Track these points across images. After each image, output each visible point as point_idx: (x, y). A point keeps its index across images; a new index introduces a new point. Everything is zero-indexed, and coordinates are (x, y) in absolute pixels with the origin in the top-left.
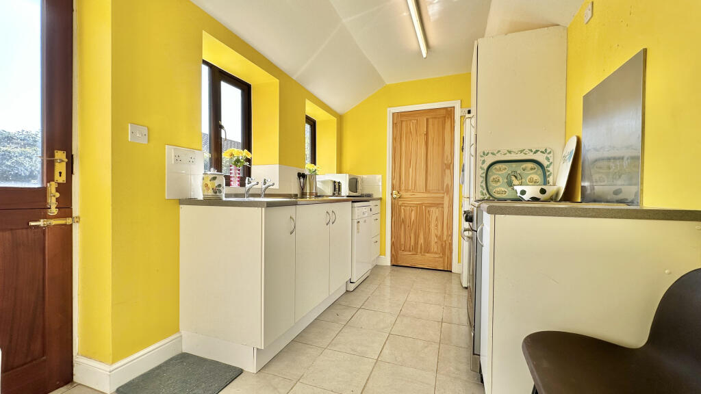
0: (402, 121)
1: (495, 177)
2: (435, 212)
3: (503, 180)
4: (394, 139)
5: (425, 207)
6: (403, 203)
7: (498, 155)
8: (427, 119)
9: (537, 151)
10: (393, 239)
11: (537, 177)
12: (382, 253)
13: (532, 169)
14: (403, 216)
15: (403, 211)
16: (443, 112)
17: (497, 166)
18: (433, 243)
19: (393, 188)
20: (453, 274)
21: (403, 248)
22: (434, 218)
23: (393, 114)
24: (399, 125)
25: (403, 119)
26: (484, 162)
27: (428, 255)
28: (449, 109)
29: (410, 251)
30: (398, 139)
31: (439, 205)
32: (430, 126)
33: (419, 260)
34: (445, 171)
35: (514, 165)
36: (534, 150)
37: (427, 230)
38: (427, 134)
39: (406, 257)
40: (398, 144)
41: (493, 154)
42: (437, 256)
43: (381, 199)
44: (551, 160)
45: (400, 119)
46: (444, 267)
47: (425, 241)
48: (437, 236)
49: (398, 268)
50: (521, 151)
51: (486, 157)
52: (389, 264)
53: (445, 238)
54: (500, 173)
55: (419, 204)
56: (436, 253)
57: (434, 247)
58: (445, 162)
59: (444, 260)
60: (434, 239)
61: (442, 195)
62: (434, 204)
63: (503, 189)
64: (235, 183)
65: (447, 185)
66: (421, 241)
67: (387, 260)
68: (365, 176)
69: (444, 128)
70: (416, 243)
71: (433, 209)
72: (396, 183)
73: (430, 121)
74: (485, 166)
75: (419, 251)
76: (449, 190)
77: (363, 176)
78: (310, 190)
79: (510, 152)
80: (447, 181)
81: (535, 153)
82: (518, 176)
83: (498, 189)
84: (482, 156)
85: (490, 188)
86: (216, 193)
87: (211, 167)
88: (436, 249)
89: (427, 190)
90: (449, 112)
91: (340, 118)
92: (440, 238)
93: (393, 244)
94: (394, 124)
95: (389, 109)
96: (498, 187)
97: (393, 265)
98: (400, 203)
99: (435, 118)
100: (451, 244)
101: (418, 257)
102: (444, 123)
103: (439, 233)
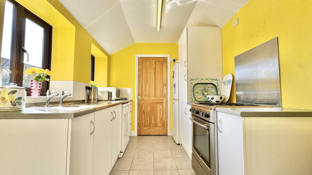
0: (143, 62)
1: (197, 91)
2: (159, 107)
3: (200, 93)
4: (139, 70)
5: (155, 104)
6: (144, 103)
7: (198, 80)
8: (155, 62)
9: (213, 79)
10: (139, 121)
11: (214, 91)
12: (133, 129)
13: (211, 87)
14: (143, 109)
15: (143, 106)
16: (162, 59)
17: (198, 86)
18: (158, 122)
19: (138, 95)
20: (168, 137)
21: (144, 126)
22: (159, 110)
23: (139, 58)
24: (141, 64)
25: (144, 60)
26: (192, 83)
27: (156, 128)
28: (165, 58)
29: (147, 127)
30: (141, 70)
31: (161, 103)
32: (157, 65)
33: (152, 131)
34: (163, 86)
35: (204, 85)
36: (212, 79)
37: (156, 115)
38: (155, 69)
39: (145, 131)
40: (141, 73)
41: (195, 80)
42: (160, 128)
43: (132, 101)
44: (218, 84)
45: (142, 60)
46: (164, 133)
47: (154, 121)
48: (160, 118)
49: (141, 136)
50: (207, 79)
51: (192, 81)
52: (136, 135)
53: (164, 119)
54: (199, 89)
55: (152, 103)
56: (160, 127)
57: (159, 124)
58: (164, 82)
59: (164, 130)
60: (159, 120)
61: (163, 98)
62: (159, 102)
63: (201, 97)
64: (35, 94)
65: (165, 94)
66: (153, 121)
67: (135, 133)
68: (123, 88)
69: (163, 66)
70: (150, 122)
71: (158, 105)
72: (140, 92)
73: (156, 62)
74: (193, 85)
75: (152, 126)
76: (166, 96)
77: (122, 88)
78: (94, 97)
79: (202, 79)
80: (165, 91)
81: (212, 80)
82: (206, 90)
83: (198, 97)
84: (191, 81)
85: (195, 96)
86: (15, 105)
87: (10, 82)
88: (160, 125)
89: (155, 96)
90: (165, 60)
91: (109, 57)
92: (162, 119)
93: (138, 124)
94: (139, 63)
95: (136, 55)
96: (198, 96)
97: (138, 135)
98: (142, 102)
99: (159, 62)
100: (167, 122)
101: (152, 129)
102: (163, 64)
103: (161, 117)
